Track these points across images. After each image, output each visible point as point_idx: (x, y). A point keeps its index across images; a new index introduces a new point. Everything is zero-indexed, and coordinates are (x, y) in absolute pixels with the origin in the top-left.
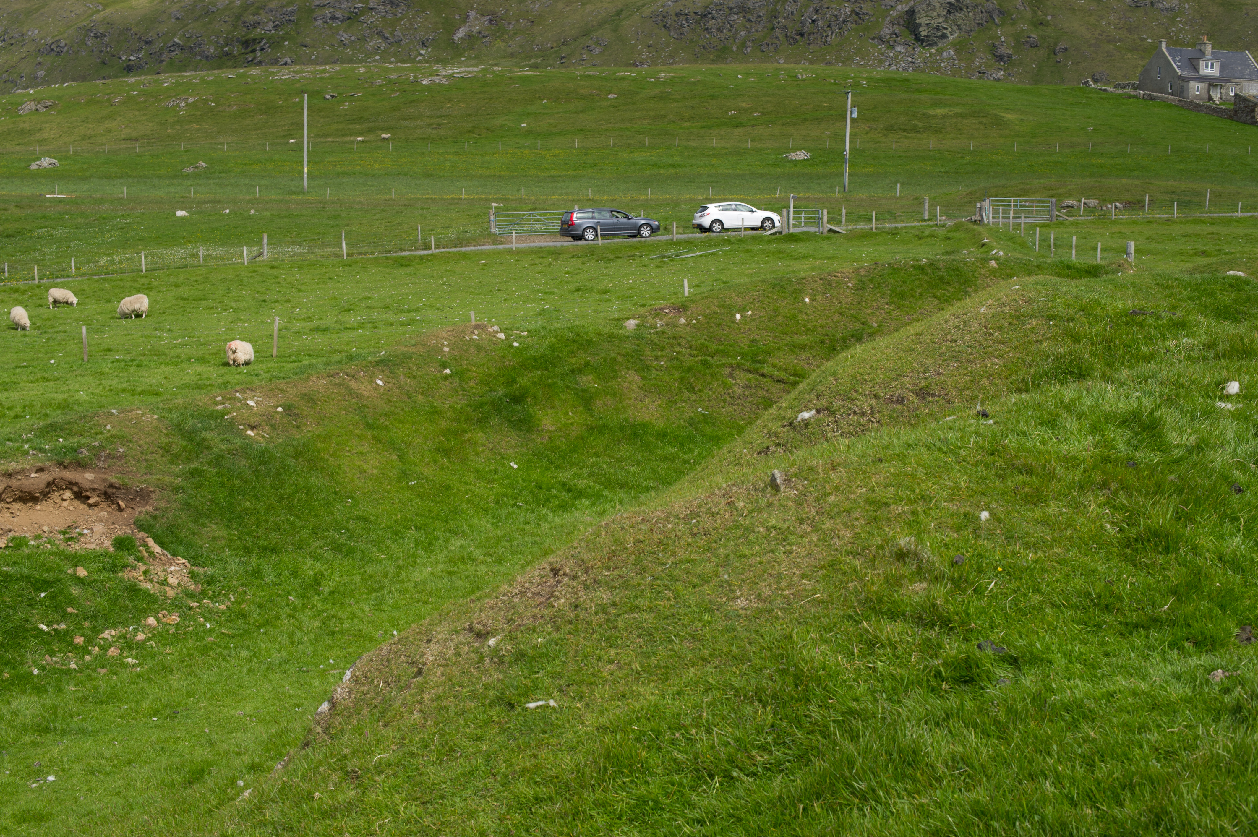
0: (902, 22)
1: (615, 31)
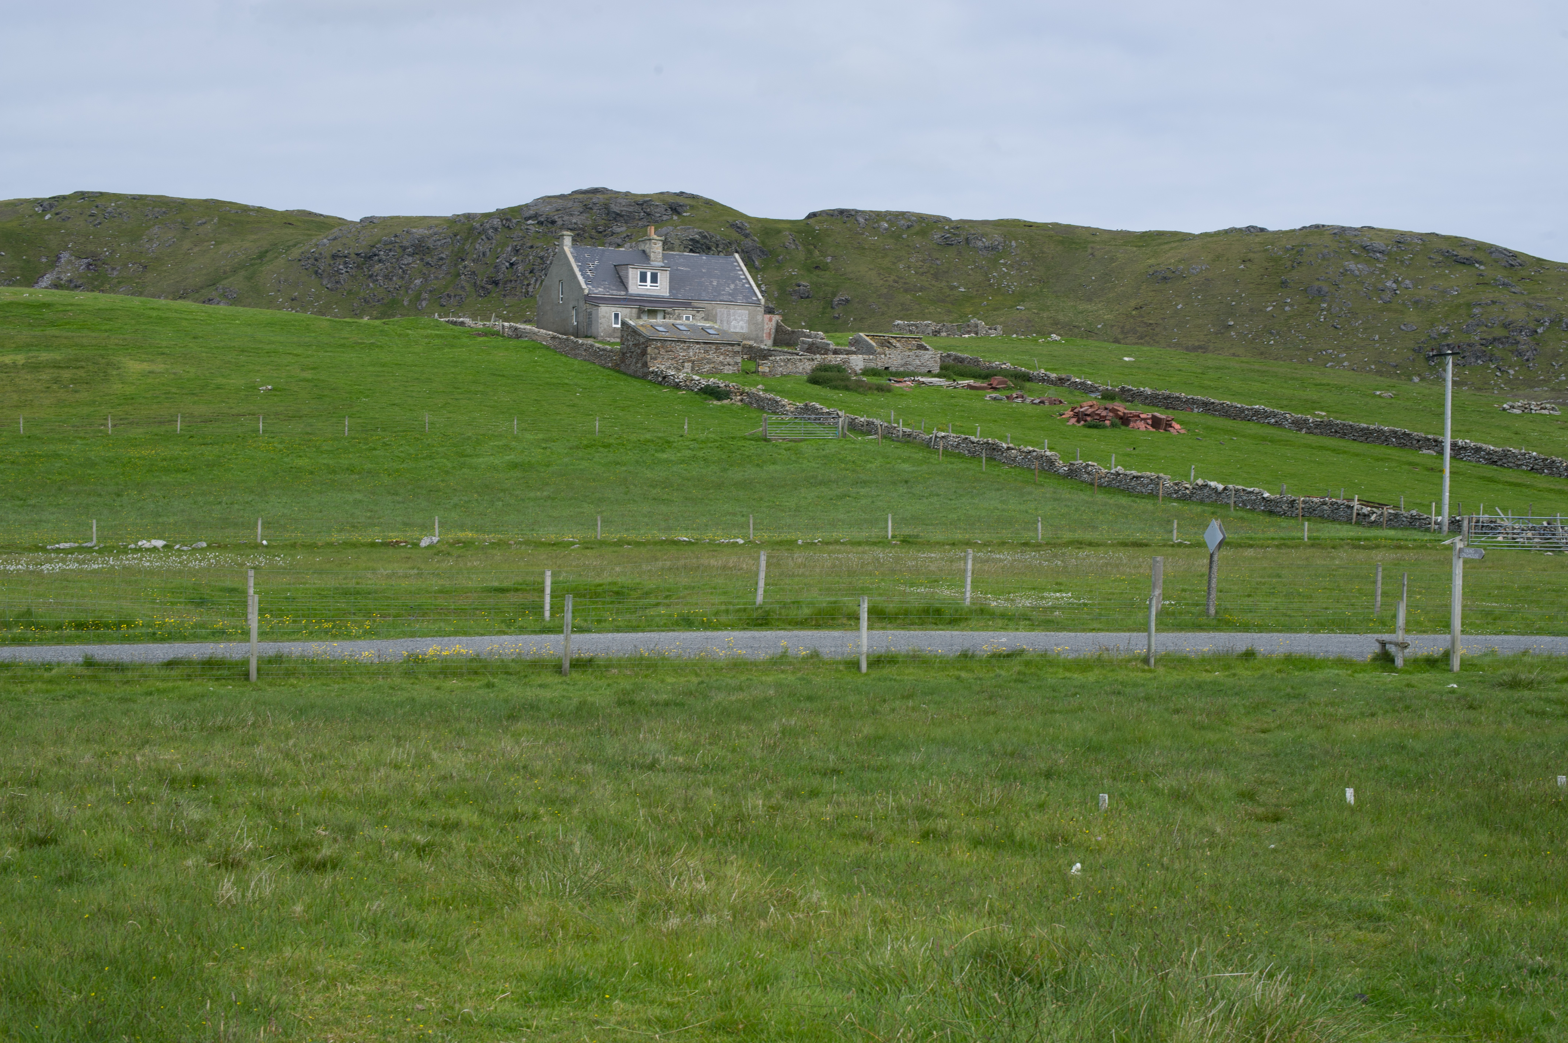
1: (249, 278)
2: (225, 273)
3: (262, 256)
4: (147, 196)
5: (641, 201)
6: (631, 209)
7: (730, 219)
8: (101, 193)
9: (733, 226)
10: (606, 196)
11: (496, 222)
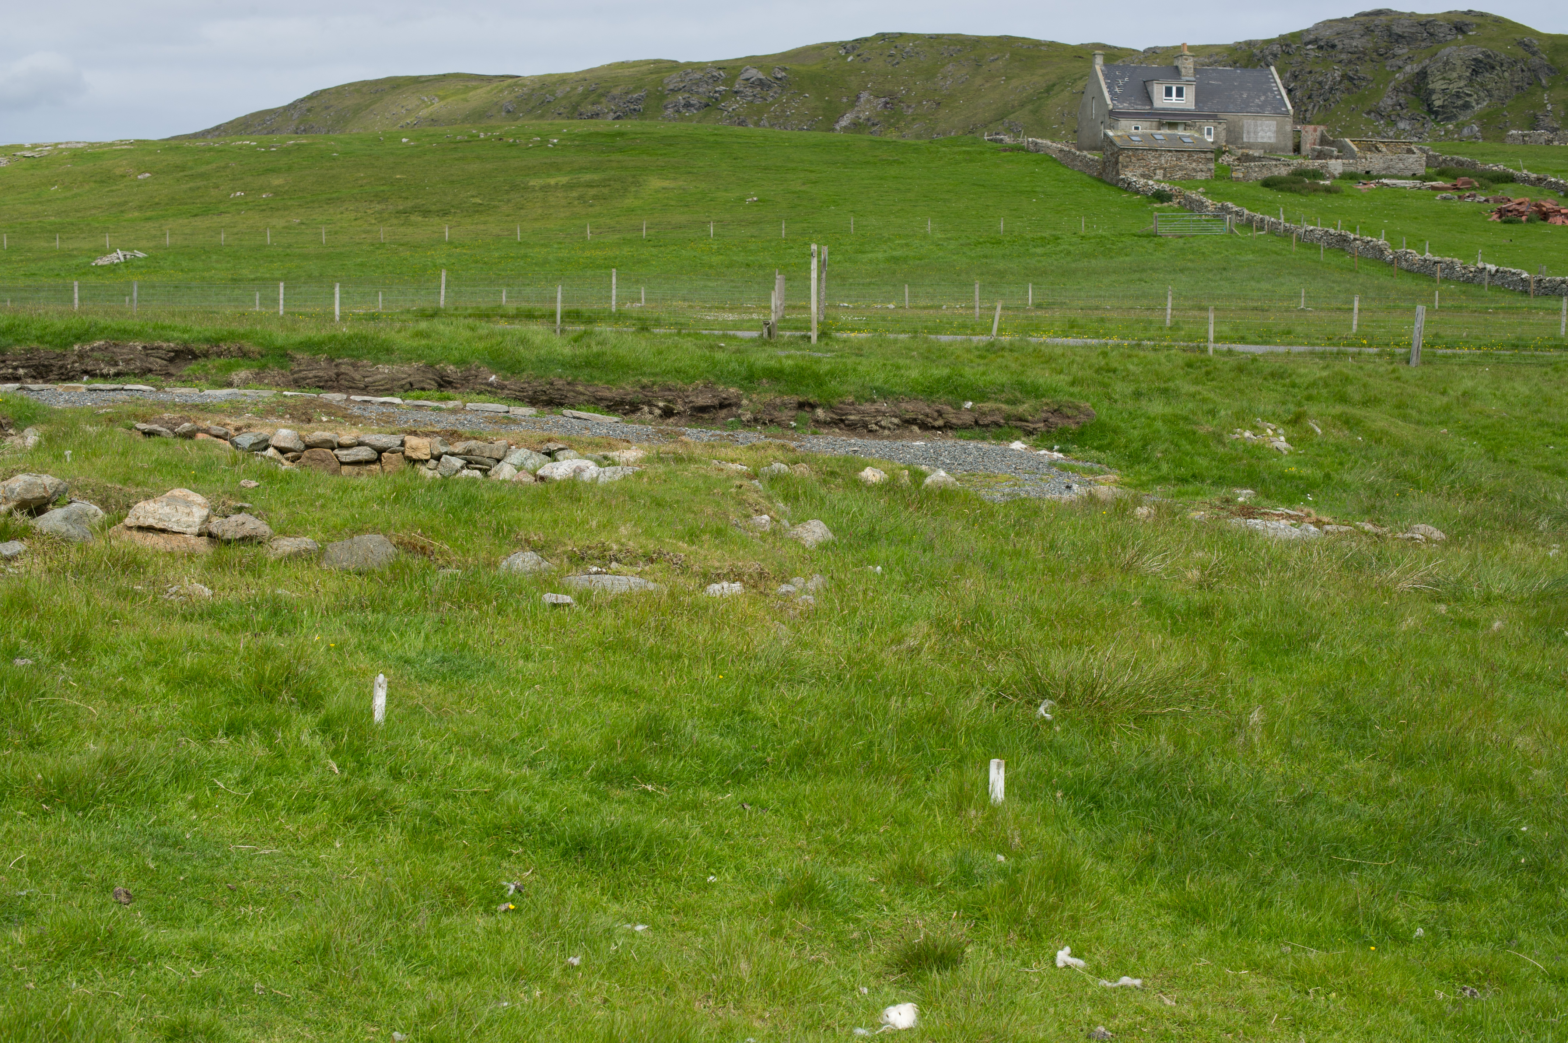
0: (1410, 88)
1: (1034, 112)
2: (1013, 107)
3: (1049, 90)
4: (943, 35)
5: (1424, 21)
6: (1413, 30)
7: (1518, 37)
8: (901, 34)
9: (1521, 43)
10: (1389, 18)
11: (1276, 48)
